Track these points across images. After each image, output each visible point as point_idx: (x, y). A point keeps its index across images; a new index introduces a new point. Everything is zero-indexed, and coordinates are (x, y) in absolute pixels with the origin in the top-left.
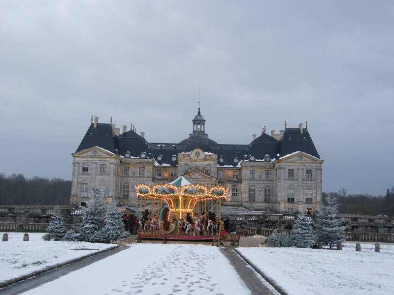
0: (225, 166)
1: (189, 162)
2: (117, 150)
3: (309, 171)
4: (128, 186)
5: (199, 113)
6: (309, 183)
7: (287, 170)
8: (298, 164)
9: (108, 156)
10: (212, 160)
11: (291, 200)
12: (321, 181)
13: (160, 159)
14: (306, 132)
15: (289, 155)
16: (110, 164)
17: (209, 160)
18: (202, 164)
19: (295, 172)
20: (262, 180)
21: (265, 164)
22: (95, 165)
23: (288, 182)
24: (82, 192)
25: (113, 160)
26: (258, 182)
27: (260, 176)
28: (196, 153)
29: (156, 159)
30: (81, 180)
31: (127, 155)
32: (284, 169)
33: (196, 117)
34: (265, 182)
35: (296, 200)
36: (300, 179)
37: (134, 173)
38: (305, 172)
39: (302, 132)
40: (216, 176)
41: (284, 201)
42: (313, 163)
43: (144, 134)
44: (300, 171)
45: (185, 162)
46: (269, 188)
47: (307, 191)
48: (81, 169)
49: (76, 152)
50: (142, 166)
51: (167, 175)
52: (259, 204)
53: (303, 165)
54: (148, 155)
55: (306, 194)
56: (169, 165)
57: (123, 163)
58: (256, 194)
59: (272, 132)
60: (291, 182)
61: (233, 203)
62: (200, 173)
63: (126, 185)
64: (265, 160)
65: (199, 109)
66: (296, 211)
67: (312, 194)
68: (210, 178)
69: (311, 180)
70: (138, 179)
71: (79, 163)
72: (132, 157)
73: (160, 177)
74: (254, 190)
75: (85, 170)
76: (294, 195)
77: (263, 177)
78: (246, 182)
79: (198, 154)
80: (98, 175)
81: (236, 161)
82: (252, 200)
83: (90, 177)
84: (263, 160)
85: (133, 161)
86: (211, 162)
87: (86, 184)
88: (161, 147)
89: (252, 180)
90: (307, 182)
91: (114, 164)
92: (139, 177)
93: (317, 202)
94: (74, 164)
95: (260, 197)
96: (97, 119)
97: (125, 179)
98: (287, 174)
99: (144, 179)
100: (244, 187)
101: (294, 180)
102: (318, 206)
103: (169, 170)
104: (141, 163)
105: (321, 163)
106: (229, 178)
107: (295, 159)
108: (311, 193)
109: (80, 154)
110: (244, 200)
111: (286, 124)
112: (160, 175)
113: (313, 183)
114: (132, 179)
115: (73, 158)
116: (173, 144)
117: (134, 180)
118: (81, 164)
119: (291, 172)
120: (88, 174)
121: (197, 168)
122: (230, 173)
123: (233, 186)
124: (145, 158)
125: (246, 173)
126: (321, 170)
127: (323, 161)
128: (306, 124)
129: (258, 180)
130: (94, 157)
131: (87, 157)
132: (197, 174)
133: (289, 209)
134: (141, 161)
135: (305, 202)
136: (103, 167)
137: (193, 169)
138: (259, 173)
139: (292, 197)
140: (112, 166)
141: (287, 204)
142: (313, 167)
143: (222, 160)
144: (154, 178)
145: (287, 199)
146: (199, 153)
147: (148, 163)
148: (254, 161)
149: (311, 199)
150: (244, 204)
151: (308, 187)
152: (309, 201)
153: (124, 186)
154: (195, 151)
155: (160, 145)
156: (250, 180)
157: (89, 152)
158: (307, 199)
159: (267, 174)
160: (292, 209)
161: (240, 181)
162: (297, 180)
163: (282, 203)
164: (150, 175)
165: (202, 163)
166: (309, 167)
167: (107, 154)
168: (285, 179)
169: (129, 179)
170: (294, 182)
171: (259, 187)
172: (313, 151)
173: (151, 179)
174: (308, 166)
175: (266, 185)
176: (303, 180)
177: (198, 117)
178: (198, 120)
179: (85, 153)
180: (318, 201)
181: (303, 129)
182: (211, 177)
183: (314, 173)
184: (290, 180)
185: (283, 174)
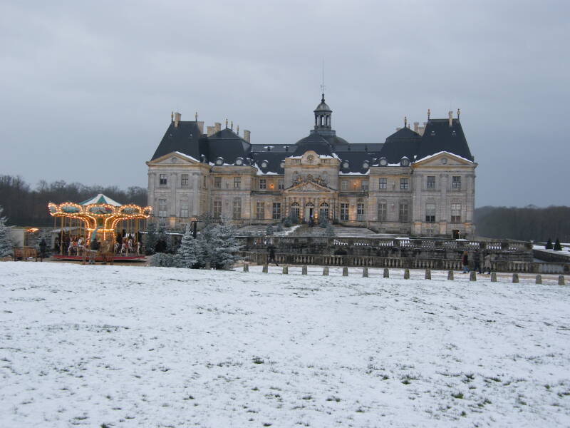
0: (351, 173)
1: (299, 170)
2: (203, 155)
3: (456, 179)
4: (220, 203)
5: (323, 101)
6: (457, 194)
7: (425, 178)
8: (441, 170)
9: (191, 164)
10: (331, 166)
11: (430, 219)
12: (474, 191)
13: (264, 165)
14: (457, 124)
15: (429, 157)
16: (194, 174)
17: (326, 166)
18: (315, 172)
19: (437, 181)
20: (396, 192)
21: (401, 170)
22: (175, 176)
23: (426, 194)
24: (160, 210)
25: (196, 169)
26: (391, 195)
27: (394, 186)
28: (308, 157)
29: (260, 166)
30: (158, 195)
31: (219, 162)
32: (422, 176)
33: (319, 106)
34: (400, 195)
35: (437, 219)
36: (444, 191)
37: (227, 185)
38: (451, 180)
39: (451, 124)
40: (335, 187)
41: (421, 221)
42: (462, 167)
43: (250, 132)
44: (444, 179)
45: (293, 169)
46: (406, 203)
47: (454, 207)
48: (158, 181)
49: (152, 160)
50: (237, 176)
51: (273, 187)
52: (392, 225)
53: (449, 170)
54: (245, 162)
55: (452, 210)
56: (276, 174)
57: (214, 172)
58: (388, 211)
59: (416, 124)
60: (431, 194)
61: (358, 224)
62: (314, 183)
63: (218, 200)
64: (401, 164)
65: (323, 95)
66: (437, 233)
67: (460, 210)
68: (326, 191)
69: (459, 191)
70: (233, 193)
71: (155, 174)
72: (225, 164)
73: (264, 190)
74: (385, 205)
75: (163, 182)
76: (435, 213)
77: (398, 188)
78: (375, 195)
79: (310, 159)
80: (179, 188)
81: (366, 166)
82: (382, 218)
83: (170, 191)
84: (399, 165)
85: (226, 170)
86: (329, 169)
87: (165, 200)
88: (269, 149)
89: (382, 192)
90: (454, 194)
91: (198, 174)
92: (234, 190)
93: (466, 221)
94: (149, 174)
95: (393, 215)
96: (179, 115)
97: (216, 193)
98: (425, 184)
99: (241, 193)
100: (371, 202)
101: (435, 191)
102: (467, 227)
103: (276, 180)
104: (236, 172)
105: (475, 167)
106: (355, 189)
107: (437, 161)
108: (459, 208)
109: (155, 163)
110: (371, 220)
111: (429, 114)
112: (265, 188)
113: (461, 194)
114: (225, 193)
115: (147, 167)
116: (284, 145)
117: (227, 195)
118: (158, 175)
119: (431, 180)
120: (167, 188)
121: (310, 177)
122: (357, 183)
123: (359, 200)
124: (241, 165)
125: (374, 183)
126: (474, 177)
127: (476, 164)
128: (458, 113)
129: (391, 192)
130: (173, 166)
131: (166, 166)
132: (309, 185)
133: (428, 230)
134: (236, 170)
135: (450, 220)
136: (184, 178)
137: (303, 179)
138: (392, 182)
139: (432, 215)
140: (196, 176)
141: (425, 225)
142: (462, 172)
143: (346, 166)
144: (253, 191)
145: (424, 218)
146: (312, 156)
147: (246, 171)
148: (385, 166)
149: (459, 218)
150: (372, 224)
151: (455, 201)
152: (456, 219)
153: (216, 203)
154: (307, 154)
155: (266, 147)
156: (380, 192)
157: (167, 160)
158: (453, 218)
159: (403, 183)
160: (432, 231)
161: (366, 194)
162: (440, 191)
163: (417, 222)
164: (248, 187)
165: (316, 170)
166: (457, 173)
167: (189, 161)
168: (423, 191)
169: (221, 193)
170: (435, 194)
171: (393, 200)
172: (464, 151)
173: (249, 193)
174: (455, 171)
175: (401, 199)
176: (448, 191)
177: (322, 107)
178: (321, 111)
179: (162, 160)
180: (468, 219)
181: (453, 120)
182: (328, 189)
183: (463, 181)
184: (430, 191)
185: (420, 183)
